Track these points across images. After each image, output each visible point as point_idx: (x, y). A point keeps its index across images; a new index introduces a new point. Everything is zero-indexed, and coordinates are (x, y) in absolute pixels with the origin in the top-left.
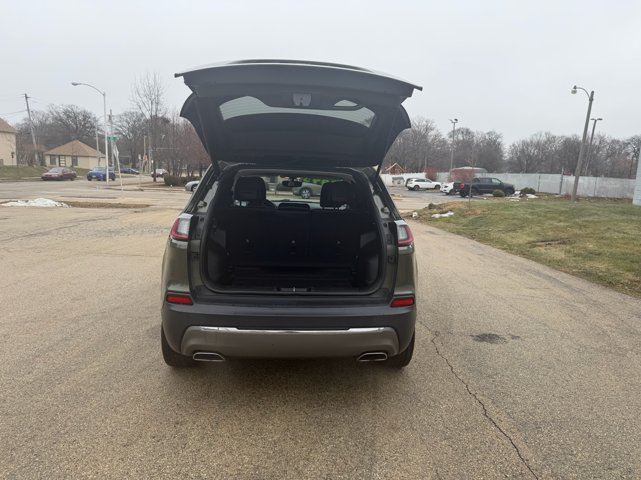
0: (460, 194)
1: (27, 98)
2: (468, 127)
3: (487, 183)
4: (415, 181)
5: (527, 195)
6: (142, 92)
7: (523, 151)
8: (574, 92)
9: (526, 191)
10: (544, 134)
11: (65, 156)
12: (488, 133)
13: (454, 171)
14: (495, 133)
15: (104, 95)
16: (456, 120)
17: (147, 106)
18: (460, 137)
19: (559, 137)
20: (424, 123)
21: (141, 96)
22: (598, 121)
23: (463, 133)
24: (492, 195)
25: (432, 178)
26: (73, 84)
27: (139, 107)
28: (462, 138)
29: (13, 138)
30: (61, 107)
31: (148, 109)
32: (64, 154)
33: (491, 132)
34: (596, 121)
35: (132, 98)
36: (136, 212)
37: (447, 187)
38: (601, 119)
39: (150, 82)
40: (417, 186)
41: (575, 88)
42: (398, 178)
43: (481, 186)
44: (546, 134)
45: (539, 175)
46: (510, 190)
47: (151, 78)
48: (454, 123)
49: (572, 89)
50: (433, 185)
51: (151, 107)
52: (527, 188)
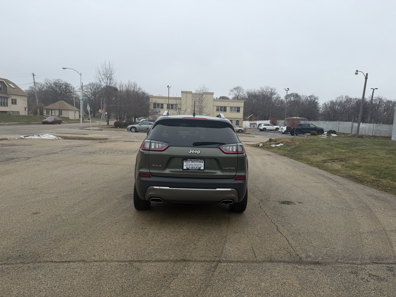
0: (291, 134)
1: (34, 75)
2: (297, 93)
3: (307, 127)
4: (264, 125)
5: (332, 134)
6: (102, 72)
7: (331, 108)
8: (356, 74)
9: (330, 132)
10: (344, 97)
11: (55, 109)
12: (309, 96)
13: (287, 120)
14: (314, 96)
15: (81, 75)
16: (288, 89)
17: (104, 80)
18: (292, 99)
19: (354, 99)
20: (270, 90)
21: (101, 75)
22: (375, 90)
23: (294, 96)
24: (310, 134)
25: (274, 124)
26: (63, 68)
27: (99, 81)
28: (293, 99)
29: (26, 99)
30: (52, 80)
31: (105, 82)
32: (54, 108)
33: (311, 96)
35: (96, 76)
36: (101, 142)
37: (283, 129)
38: (377, 89)
39: (107, 66)
40: (265, 128)
41: (357, 71)
42: (253, 123)
43: (303, 129)
44: (346, 97)
45: (338, 122)
46: (321, 131)
47: (107, 65)
48: (287, 91)
49: (355, 72)
50: (274, 128)
51: (106, 81)
52: (331, 130)
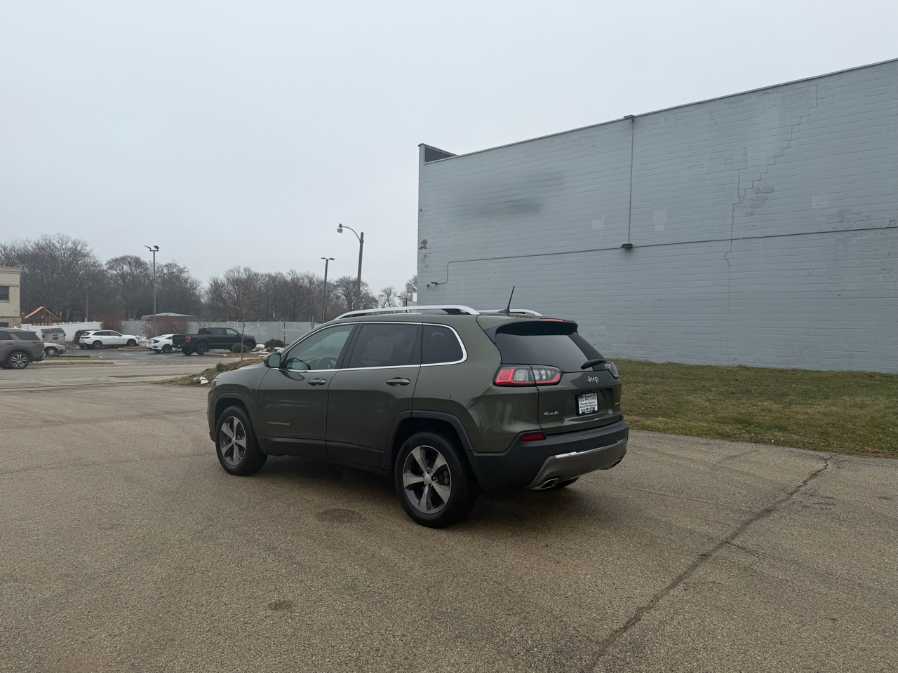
0: (183, 351)
3: (219, 334)
4: (94, 335)
5: (276, 348)
8: (340, 231)
9: (271, 345)
12: (166, 266)
13: (149, 320)
14: (176, 265)
16: (157, 247)
18: (126, 268)
19: (262, 276)
22: (330, 261)
23: (130, 263)
24: (229, 351)
25: (109, 328)
28: (129, 271)
33: (171, 264)
34: (327, 260)
37: (158, 341)
38: (333, 259)
40: (96, 342)
41: (341, 226)
42: (53, 330)
43: (213, 339)
44: (245, 270)
45: (283, 322)
46: (251, 343)
48: (154, 251)
50: (124, 340)
52: (273, 340)
